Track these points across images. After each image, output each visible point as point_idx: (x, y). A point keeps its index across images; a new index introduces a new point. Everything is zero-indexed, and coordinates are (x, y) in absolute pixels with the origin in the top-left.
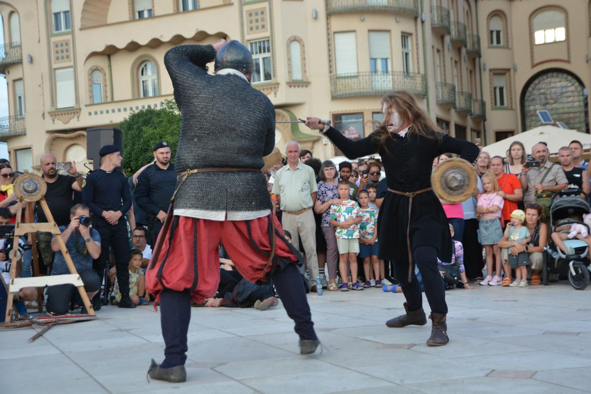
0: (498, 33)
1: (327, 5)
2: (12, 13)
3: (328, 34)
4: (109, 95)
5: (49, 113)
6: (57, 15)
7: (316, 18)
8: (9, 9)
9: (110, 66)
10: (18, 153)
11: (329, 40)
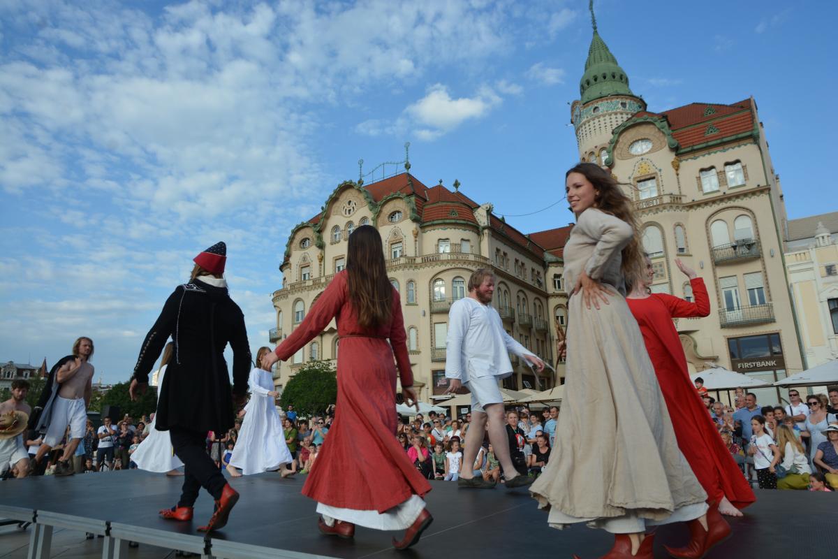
0: (562, 317)
1: (431, 308)
2: (280, 311)
3: (431, 324)
4: (320, 356)
5: (290, 366)
6: (298, 312)
7: (424, 315)
8: (278, 310)
9: (322, 340)
10: (277, 388)
11: (431, 327)
